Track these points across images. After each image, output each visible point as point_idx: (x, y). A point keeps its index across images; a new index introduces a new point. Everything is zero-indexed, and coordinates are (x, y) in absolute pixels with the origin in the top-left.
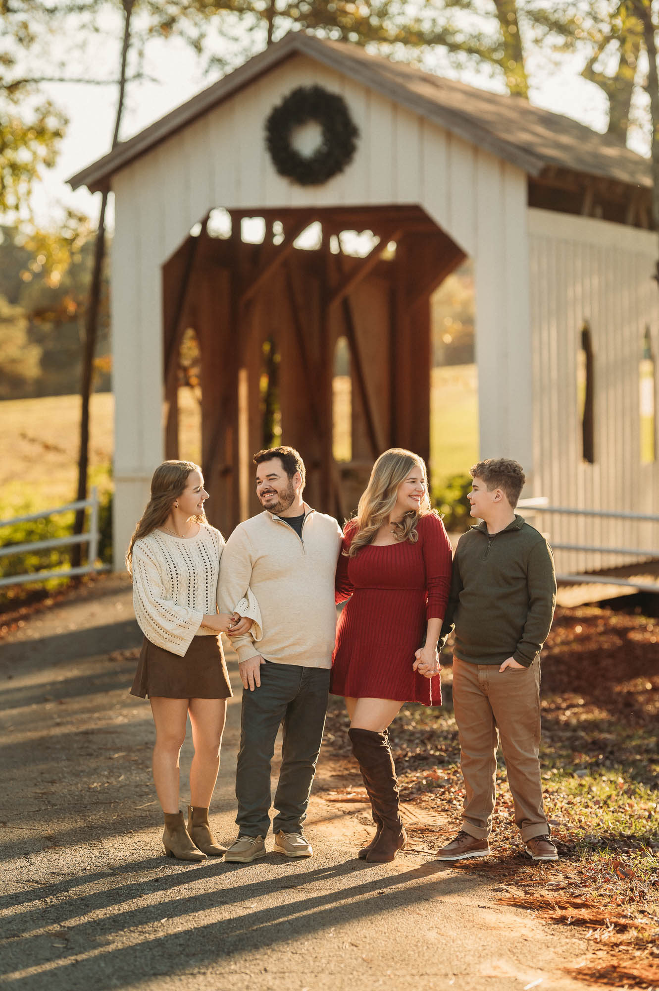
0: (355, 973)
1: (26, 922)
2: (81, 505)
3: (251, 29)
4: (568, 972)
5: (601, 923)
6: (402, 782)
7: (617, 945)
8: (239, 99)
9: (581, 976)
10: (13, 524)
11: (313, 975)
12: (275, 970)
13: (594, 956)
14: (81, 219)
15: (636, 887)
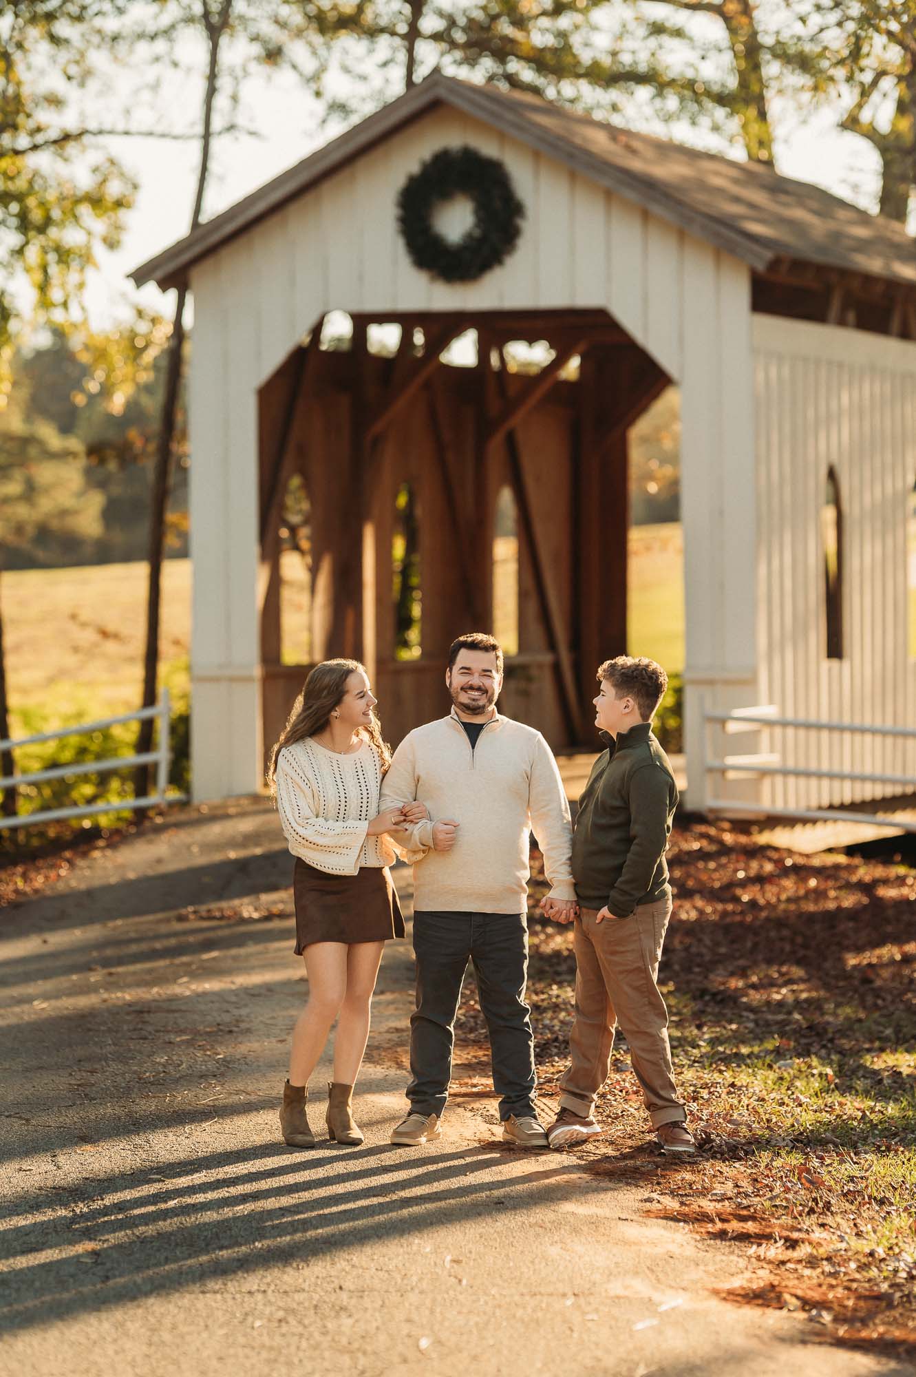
0: (451, 1292)
1: (47, 1234)
2: (148, 713)
3: (385, 64)
4: (716, 1292)
5: (768, 1237)
6: (546, 1072)
7: (783, 1263)
8: (361, 164)
9: (731, 1297)
10: (61, 737)
11: (399, 1294)
12: (352, 1288)
13: (754, 1275)
14: (154, 321)
15: (821, 1197)
